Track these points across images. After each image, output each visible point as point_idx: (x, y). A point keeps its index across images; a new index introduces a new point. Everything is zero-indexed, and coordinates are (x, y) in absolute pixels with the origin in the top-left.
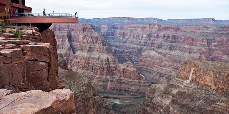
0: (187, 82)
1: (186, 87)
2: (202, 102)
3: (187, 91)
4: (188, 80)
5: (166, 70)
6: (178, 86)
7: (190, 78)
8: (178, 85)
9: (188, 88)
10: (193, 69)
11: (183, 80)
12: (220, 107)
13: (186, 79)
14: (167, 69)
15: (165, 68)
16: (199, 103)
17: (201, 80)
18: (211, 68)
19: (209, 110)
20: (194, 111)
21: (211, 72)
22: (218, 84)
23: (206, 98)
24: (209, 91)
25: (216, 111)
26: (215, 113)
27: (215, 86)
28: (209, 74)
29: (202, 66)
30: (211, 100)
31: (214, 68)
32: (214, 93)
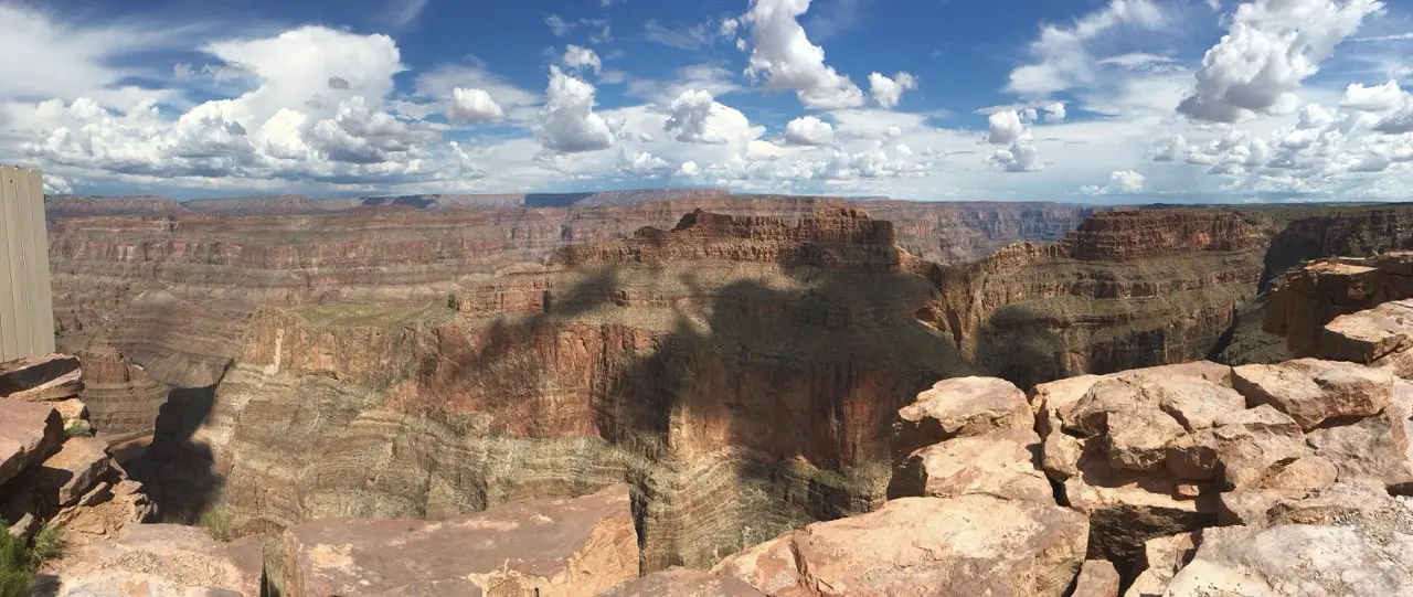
0: (271, 369)
1: (270, 384)
2: (321, 421)
3: (274, 395)
4: (272, 366)
5: (204, 342)
6: (248, 386)
7: (277, 359)
8: (248, 382)
9: (277, 388)
10: (280, 332)
11: (259, 368)
12: (370, 422)
13: (267, 363)
14: (208, 339)
15: (202, 339)
16: (314, 423)
17: (306, 359)
18: (325, 323)
19: (345, 440)
20: (304, 450)
21: (329, 334)
22: (352, 362)
23: (327, 407)
24: (332, 388)
25: (363, 437)
26: (362, 442)
27: (346, 369)
28: (325, 341)
29: (304, 322)
30: (343, 410)
31: (334, 323)
32: (346, 389)
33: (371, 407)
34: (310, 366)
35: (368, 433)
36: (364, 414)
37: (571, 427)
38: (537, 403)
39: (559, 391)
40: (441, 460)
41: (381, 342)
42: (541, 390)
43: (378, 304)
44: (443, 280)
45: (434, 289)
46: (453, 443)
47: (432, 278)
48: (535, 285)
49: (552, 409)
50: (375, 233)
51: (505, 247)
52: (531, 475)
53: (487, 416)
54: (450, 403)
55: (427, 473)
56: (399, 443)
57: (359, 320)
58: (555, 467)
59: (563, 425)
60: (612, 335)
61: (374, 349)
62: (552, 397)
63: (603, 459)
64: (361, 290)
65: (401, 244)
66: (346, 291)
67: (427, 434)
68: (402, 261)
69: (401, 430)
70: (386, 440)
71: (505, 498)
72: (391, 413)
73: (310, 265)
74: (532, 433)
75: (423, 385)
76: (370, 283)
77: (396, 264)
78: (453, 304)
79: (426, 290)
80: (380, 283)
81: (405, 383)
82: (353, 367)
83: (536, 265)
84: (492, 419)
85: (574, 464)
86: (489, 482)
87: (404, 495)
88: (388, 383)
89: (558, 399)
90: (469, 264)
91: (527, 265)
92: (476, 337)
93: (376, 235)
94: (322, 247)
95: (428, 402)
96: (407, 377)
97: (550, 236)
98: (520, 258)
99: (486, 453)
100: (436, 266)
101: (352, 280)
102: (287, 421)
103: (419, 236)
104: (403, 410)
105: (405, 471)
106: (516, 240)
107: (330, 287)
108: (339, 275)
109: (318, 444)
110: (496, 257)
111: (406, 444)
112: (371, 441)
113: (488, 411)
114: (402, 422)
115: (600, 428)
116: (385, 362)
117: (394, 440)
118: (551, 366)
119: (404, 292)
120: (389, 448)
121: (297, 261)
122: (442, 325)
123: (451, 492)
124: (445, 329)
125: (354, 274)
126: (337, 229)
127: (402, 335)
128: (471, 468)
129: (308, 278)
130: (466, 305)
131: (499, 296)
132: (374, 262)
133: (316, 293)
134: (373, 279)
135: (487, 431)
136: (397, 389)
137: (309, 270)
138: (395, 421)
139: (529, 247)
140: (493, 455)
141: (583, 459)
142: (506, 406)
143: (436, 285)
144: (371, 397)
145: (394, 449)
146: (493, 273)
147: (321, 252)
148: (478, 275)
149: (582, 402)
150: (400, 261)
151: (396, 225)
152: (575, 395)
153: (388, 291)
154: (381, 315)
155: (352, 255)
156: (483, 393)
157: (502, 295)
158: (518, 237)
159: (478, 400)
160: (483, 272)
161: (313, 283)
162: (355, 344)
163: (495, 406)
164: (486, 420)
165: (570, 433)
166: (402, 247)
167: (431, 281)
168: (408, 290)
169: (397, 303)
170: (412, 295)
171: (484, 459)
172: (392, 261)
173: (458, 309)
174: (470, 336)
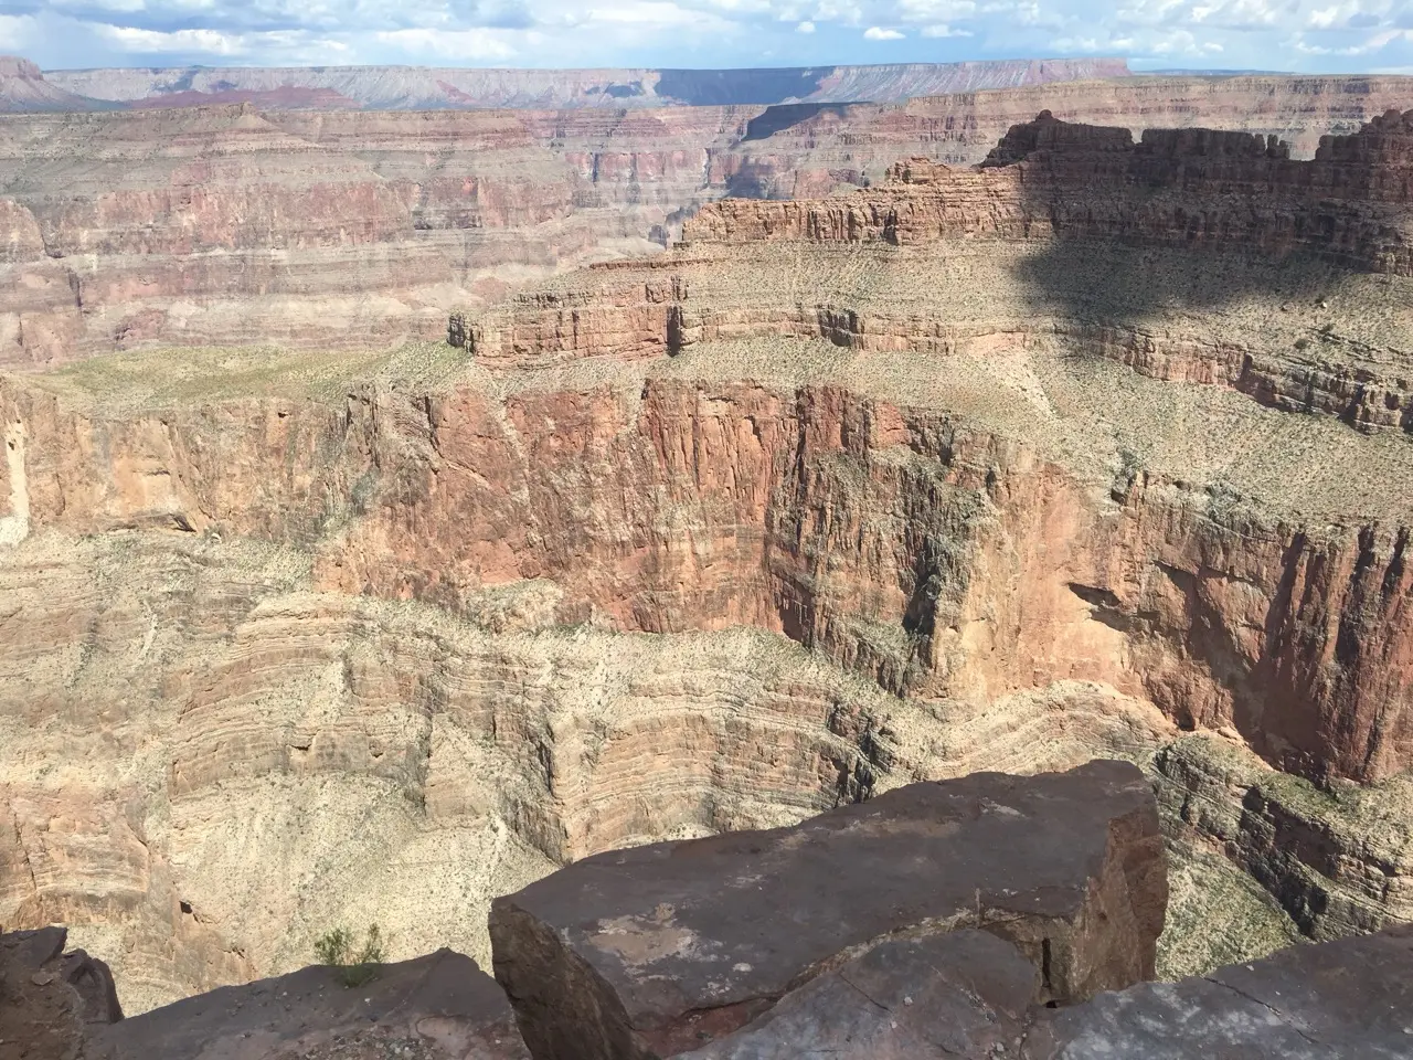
0: (8, 530)
1: (13, 569)
2: (164, 635)
4: (7, 522)
7: (20, 501)
10: (16, 431)
12: (280, 623)
16: (145, 646)
17: (101, 490)
18: (138, 396)
19: (230, 669)
20: (126, 714)
21: (154, 424)
22: (221, 485)
23: (176, 602)
24: (181, 554)
25: (271, 658)
26: (270, 670)
27: (208, 505)
28: (145, 441)
29: (81, 400)
30: (214, 602)
31: (161, 394)
32: (218, 551)
33: (284, 588)
34: (115, 508)
35: (279, 645)
36: (266, 605)
37: (721, 611)
38: (655, 559)
39: (702, 533)
40: (451, 690)
41: (293, 434)
42: (663, 530)
43: (273, 342)
44: (432, 281)
45: (408, 302)
46: (478, 649)
47: (403, 278)
48: (649, 293)
49: (687, 571)
50: (245, 161)
51: (579, 202)
52: (647, 710)
53: (550, 588)
54: (465, 563)
55: (422, 719)
56: (357, 662)
57: (227, 382)
58: (692, 691)
59: (710, 604)
60: (817, 411)
61: (277, 451)
62: (686, 546)
63: (787, 678)
64: (226, 310)
65: (319, 190)
66: (183, 310)
67: (417, 635)
68: (325, 235)
69: (358, 631)
70: (326, 657)
71: (590, 758)
72: (332, 597)
73: (74, 245)
74: (646, 622)
75: (401, 527)
76: (248, 290)
77: (310, 241)
78: (460, 337)
79: (389, 305)
80: (275, 290)
81: (358, 526)
82: (224, 496)
83: (651, 247)
84: (560, 593)
85: (725, 685)
86: (557, 727)
87: (376, 772)
88: (318, 528)
89: (700, 549)
90: (495, 244)
91: (631, 244)
92: (519, 413)
93: (249, 166)
94: (104, 200)
95: (414, 565)
96: (361, 511)
97: (681, 174)
98: (615, 227)
99: (550, 667)
100: (412, 246)
101: (196, 283)
102: (73, 652)
103: (362, 172)
104: (359, 586)
105: (374, 720)
106: (602, 183)
107: (140, 305)
108: (160, 273)
109: (162, 692)
110: (556, 224)
111: (372, 662)
112: (291, 664)
113: (552, 577)
114: (359, 615)
115: (784, 615)
116: (305, 480)
117: (345, 657)
118: (684, 478)
119: (337, 311)
120: (334, 673)
121: (35, 239)
122: (438, 389)
123: (475, 753)
124: (443, 397)
125: (200, 270)
126: (138, 151)
127: (342, 414)
128: (518, 700)
129: (73, 281)
130: (491, 342)
131: (567, 317)
132: (252, 235)
133: (104, 319)
134: (252, 281)
135: (551, 621)
136: (340, 541)
137: (72, 261)
138: (342, 614)
139: (633, 201)
140: (565, 672)
141: (744, 677)
142: (587, 564)
143: (416, 293)
144: (283, 564)
145: (348, 674)
146: (551, 263)
147: (101, 212)
148: (516, 268)
149: (746, 556)
150: (319, 233)
151: (299, 143)
152: (732, 541)
153: (296, 310)
154: (281, 369)
155: (187, 220)
156: (535, 536)
157: (575, 317)
158: (608, 178)
159: (527, 556)
160: (526, 262)
161: (89, 295)
162: (225, 442)
163: (565, 566)
164: (545, 597)
165: (718, 623)
166: (321, 198)
167: (401, 285)
168: (347, 305)
169: (322, 338)
170: (356, 318)
171: (545, 678)
172: (297, 233)
173: (473, 349)
174: (503, 412)
